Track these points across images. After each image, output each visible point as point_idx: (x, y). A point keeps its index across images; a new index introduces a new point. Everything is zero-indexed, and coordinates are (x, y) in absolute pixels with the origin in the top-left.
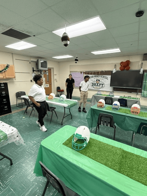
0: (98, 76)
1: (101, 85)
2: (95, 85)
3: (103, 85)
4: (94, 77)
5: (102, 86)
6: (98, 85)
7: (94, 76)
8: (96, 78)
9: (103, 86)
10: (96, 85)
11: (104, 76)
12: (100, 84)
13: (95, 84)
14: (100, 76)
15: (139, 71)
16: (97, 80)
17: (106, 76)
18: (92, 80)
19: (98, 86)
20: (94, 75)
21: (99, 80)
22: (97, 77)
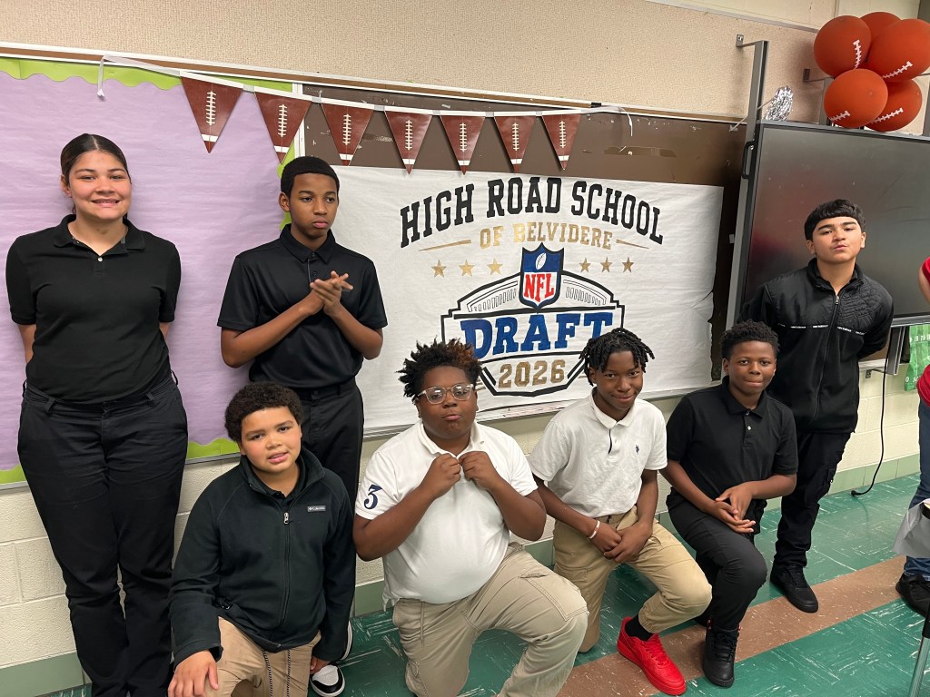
0: (543, 185)
2: (506, 337)
3: (599, 320)
4: (480, 218)
6: (538, 334)
8: (507, 223)
10: (520, 338)
11: (626, 187)
12: (567, 319)
13: (507, 319)
14: (567, 184)
16: (528, 258)
19: (545, 344)
20: (480, 180)
21: (555, 261)
22: (534, 201)
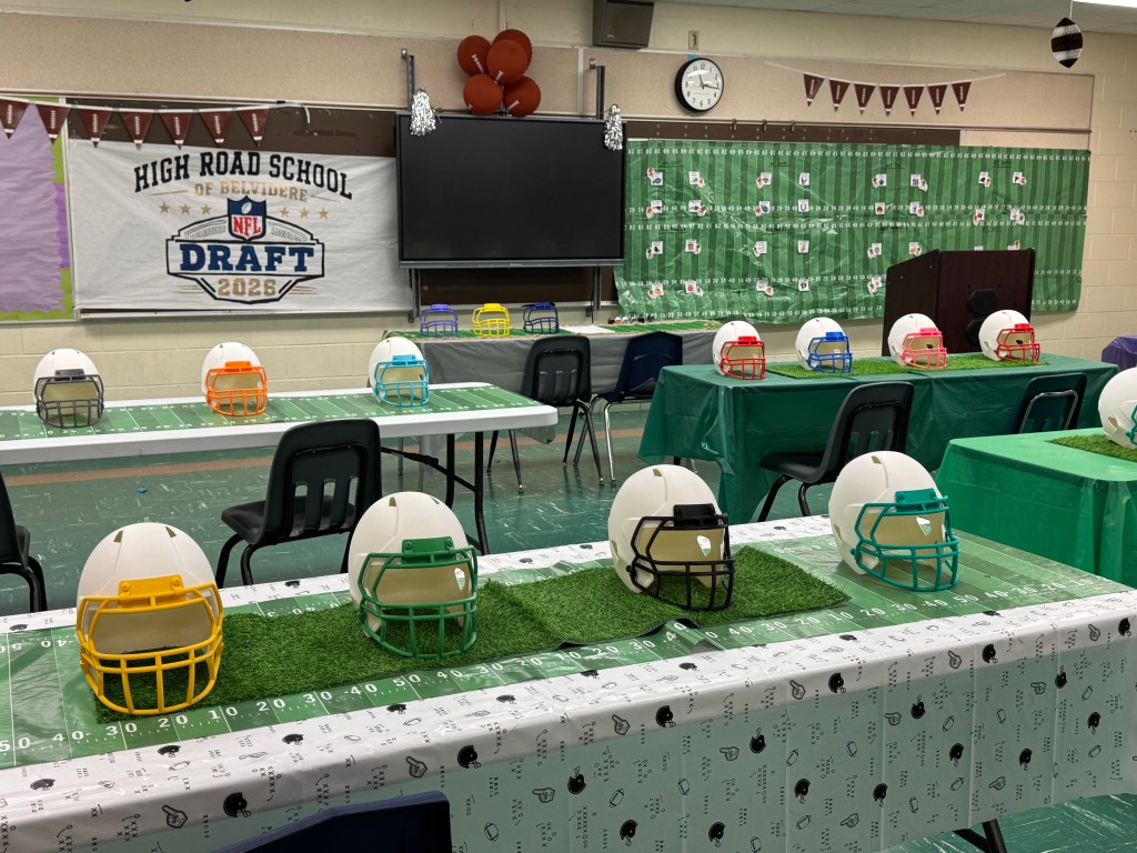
0: (245, 157)
1: (288, 263)
2: (219, 259)
3: (302, 252)
4: (195, 176)
5: (301, 267)
6: (248, 258)
7: (195, 164)
8: (216, 180)
9: (312, 266)
11: (314, 159)
12: (275, 252)
13: (219, 249)
14: (265, 157)
15: (600, 128)
16: (234, 207)
17: (327, 161)
18: (176, 202)
19: (257, 267)
20: (195, 153)
21: (260, 209)
22: (237, 168)
